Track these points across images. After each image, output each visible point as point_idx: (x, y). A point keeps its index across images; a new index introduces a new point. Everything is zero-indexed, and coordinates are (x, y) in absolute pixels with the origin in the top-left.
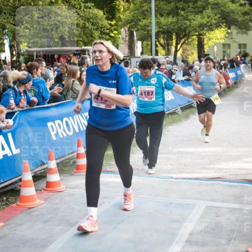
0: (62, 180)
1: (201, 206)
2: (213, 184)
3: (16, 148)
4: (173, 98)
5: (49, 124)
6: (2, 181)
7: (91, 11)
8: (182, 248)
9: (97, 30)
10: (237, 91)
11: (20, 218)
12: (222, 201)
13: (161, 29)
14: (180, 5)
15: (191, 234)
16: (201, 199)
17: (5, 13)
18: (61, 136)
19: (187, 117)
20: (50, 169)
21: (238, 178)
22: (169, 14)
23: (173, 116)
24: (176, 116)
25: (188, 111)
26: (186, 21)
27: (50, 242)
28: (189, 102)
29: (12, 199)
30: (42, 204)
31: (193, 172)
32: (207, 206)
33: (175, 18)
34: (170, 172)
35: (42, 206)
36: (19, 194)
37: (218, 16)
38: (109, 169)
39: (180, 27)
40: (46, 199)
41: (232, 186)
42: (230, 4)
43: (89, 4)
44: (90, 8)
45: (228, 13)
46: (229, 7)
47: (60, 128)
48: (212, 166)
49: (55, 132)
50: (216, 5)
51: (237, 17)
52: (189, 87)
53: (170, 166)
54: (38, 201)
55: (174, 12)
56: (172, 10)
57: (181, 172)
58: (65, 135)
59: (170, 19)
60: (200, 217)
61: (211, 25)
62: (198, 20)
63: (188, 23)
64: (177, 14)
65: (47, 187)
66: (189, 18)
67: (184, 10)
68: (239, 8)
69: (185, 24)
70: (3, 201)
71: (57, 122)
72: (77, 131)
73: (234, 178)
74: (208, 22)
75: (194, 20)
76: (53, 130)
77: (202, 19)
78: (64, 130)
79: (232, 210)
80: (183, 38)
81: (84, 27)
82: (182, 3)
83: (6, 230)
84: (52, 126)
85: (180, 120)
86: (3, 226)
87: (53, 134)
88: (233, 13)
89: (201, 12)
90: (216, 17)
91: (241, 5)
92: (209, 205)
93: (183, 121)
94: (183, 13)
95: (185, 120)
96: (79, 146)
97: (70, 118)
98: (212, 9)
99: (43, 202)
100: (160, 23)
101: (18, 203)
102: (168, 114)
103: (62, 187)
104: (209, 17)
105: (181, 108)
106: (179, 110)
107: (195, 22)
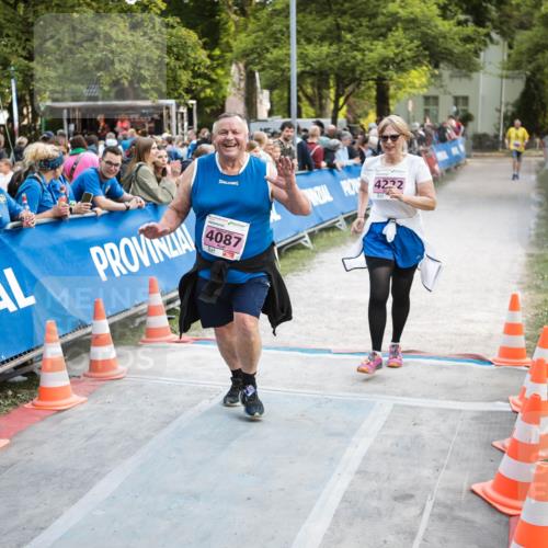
0: (119, 356)
1: (384, 406)
3: (26, 296)
4: (331, 199)
5: (94, 250)
6: (4, 358)
7: (174, 31)
8: (351, 485)
9: (185, 68)
10: (452, 186)
11: (41, 429)
12: (425, 396)
13: (308, 68)
14: (345, 21)
15: (366, 458)
16: (383, 393)
17: (8, 36)
18: (117, 274)
20: (97, 337)
21: (454, 351)
22: (322, 39)
23: (331, 234)
24: (336, 233)
26: (355, 53)
27: (99, 476)
29: (23, 394)
30: (82, 403)
32: (395, 405)
33: (335, 46)
34: (325, 341)
35: (82, 408)
36: (38, 385)
37: (416, 43)
39: (343, 64)
40: (89, 394)
41: (441, 367)
42: (439, 22)
43: (171, 20)
44: (173, 27)
45: (434, 37)
46: (436, 26)
47: (114, 258)
49: (105, 265)
50: (412, 23)
51: (450, 45)
53: (325, 330)
54: (75, 398)
55: (333, 36)
56: (329, 31)
57: (347, 341)
58: (124, 272)
59: (325, 49)
60: (384, 426)
61: (403, 60)
62: (379, 50)
63: (359, 57)
64: (339, 39)
65: (90, 370)
66: (361, 46)
67: (351, 30)
68: (456, 29)
69: (354, 58)
70: (6, 397)
71: (108, 246)
72: (147, 264)
73: (447, 352)
74: (396, 55)
75: (371, 51)
76: (101, 262)
77: (385, 48)
78: (121, 261)
79: (443, 413)
80: (347, 86)
82: (347, 17)
83: (13, 454)
84: (98, 254)
85: (343, 242)
86: (7, 446)
87: (101, 268)
88: (445, 37)
89: (384, 36)
90: (413, 45)
91: (459, 23)
92: (400, 403)
93: (349, 244)
94: (349, 36)
96: (152, 291)
97: (134, 239)
98: (405, 29)
99: (84, 399)
100: (307, 56)
101: (35, 401)
102: (321, 230)
103: (121, 368)
104: (398, 46)
105: (346, 219)
106: (342, 222)
107: (371, 54)
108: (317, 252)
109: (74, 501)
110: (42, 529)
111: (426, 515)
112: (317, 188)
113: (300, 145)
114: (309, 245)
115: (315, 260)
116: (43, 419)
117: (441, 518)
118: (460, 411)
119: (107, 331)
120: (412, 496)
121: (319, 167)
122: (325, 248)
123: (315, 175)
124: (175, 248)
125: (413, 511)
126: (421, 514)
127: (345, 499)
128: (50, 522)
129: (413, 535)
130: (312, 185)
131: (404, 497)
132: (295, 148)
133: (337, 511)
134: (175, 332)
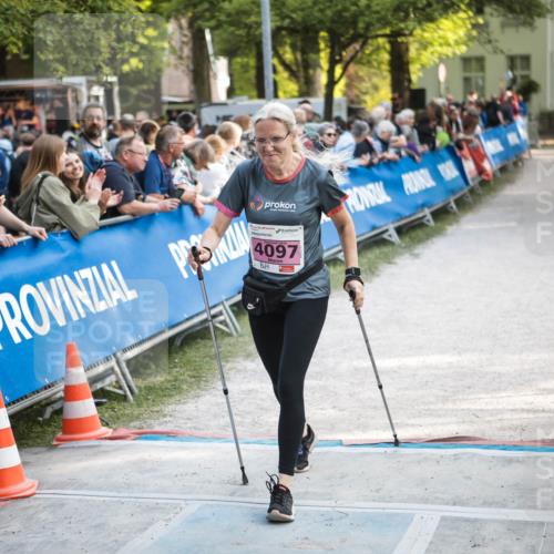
0: (25, 463)
1: (427, 520)
2: (456, 457)
10: (510, 191)
12: (486, 504)
13: (287, 22)
16: (426, 501)
18: (17, 340)
19: (372, 271)
25: (372, 254)
28: (374, 228)
32: (443, 519)
34: (332, 428)
38: (157, 429)
39: (339, 14)
41: (510, 461)
47: (13, 316)
48: (450, 406)
52: (371, 186)
53: (332, 411)
57: (365, 428)
58: (28, 336)
61: (429, 5)
69: (355, 4)
71: (4, 297)
72: (61, 322)
73: (517, 437)
78: (24, 320)
79: (515, 528)
80: (349, 45)
92: (447, 514)
96: (70, 363)
97: (40, 285)
100: (284, 4)
103: (27, 484)
118: (542, 524)
119: (7, 424)
124: (101, 297)
134: (107, 425)
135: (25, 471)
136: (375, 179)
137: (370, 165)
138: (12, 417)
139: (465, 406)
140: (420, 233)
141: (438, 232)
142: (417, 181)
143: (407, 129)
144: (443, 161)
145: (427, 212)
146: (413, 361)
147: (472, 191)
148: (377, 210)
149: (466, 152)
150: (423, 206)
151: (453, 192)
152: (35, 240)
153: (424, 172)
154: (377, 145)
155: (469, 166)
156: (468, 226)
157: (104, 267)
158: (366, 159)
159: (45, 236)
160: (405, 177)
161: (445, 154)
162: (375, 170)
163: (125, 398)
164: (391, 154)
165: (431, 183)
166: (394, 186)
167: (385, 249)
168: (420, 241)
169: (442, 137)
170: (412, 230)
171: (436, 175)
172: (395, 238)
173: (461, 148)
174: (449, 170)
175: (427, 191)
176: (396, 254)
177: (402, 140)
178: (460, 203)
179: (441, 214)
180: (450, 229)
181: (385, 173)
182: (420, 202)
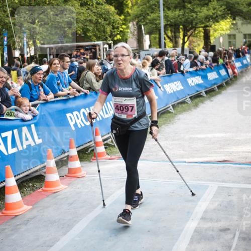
0: (82, 166)
1: (213, 187)
2: (224, 167)
3: (39, 139)
4: (182, 88)
5: (68, 115)
7: (103, 7)
8: (198, 224)
9: (109, 24)
11: (47, 201)
12: (233, 182)
13: (169, 22)
15: (206, 212)
16: (213, 181)
18: (80, 126)
19: (196, 106)
20: (71, 157)
21: (247, 160)
22: (176, 7)
23: (183, 105)
24: (186, 105)
25: (197, 100)
26: (193, 14)
27: (76, 222)
28: (197, 91)
29: (37, 185)
30: (66, 189)
31: (205, 157)
32: (219, 187)
33: (182, 11)
34: (182, 157)
35: (66, 191)
36: (44, 181)
37: (224, 7)
39: (187, 20)
40: (69, 184)
41: (241, 168)
44: (102, 5)
45: (233, 4)
47: (78, 119)
48: (222, 150)
49: (74, 122)
51: (242, 8)
52: (197, 77)
53: (182, 152)
54: (62, 186)
55: (181, 6)
56: (179, 3)
57: (193, 157)
58: (83, 125)
59: (177, 13)
60: (213, 197)
61: (217, 17)
62: (205, 12)
63: (195, 15)
64: (184, 7)
65: (69, 173)
66: (195, 10)
67: (190, 3)
69: (192, 16)
70: (29, 187)
71: (75, 113)
73: (244, 161)
74: (214, 14)
75: (200, 12)
76: (72, 121)
77: (208, 10)
78: (82, 120)
79: (243, 190)
81: (97, 23)
83: (35, 212)
84: (70, 117)
85: (190, 109)
86: (31, 209)
87: (72, 124)
88: (238, 4)
89: (207, 4)
90: (221, 9)
92: (220, 185)
93: (192, 110)
94: (189, 5)
95: (195, 109)
96: (97, 134)
97: (87, 109)
98: (218, 1)
99: (67, 187)
100: (168, 16)
101: (43, 188)
102: (178, 104)
103: (83, 173)
104: (214, 9)
105: (190, 98)
106: (189, 99)
107: (201, 14)
108: (176, 114)
109: (65, 234)
110: (51, 246)
111: (236, 238)
112: (175, 83)
113: (166, 61)
114: (172, 111)
115: (176, 118)
116: (47, 196)
117: (244, 239)
119: (76, 154)
120: (229, 229)
121: (176, 72)
122: (181, 112)
123: (174, 76)
124: (107, 113)
125: (230, 236)
126: (234, 237)
127: (196, 231)
128: (54, 243)
129: (230, 247)
130: (173, 81)
131: (225, 230)
132: (164, 63)
133: (192, 237)
134: (108, 155)
135: (82, 169)
136: (198, 75)
137: (197, 70)
138: (78, 152)
139: (227, 150)
140: (213, 93)
141: (219, 93)
142: (212, 76)
143: (210, 58)
144: (221, 69)
145: (216, 86)
146: (210, 136)
147: (231, 79)
148: (199, 85)
149: (229, 66)
150: (214, 84)
151: (224, 80)
152: (86, 94)
153: (215, 73)
154: (199, 64)
155: (230, 71)
156: (230, 91)
157: (108, 103)
158: (195, 68)
159: (89, 93)
160: (208, 74)
161: (222, 67)
162: (198, 72)
163: (114, 146)
164: (204, 67)
165: (217, 77)
166: (205, 77)
167: (201, 99)
168: (213, 96)
169: (221, 61)
170: (210, 92)
171: (219, 74)
172: (205, 95)
173: (227, 65)
174: (223, 72)
175: (216, 79)
176: (205, 100)
177: (208, 62)
178: (227, 83)
179: (220, 87)
180: (223, 92)
181: (201, 73)
182: (213, 83)
